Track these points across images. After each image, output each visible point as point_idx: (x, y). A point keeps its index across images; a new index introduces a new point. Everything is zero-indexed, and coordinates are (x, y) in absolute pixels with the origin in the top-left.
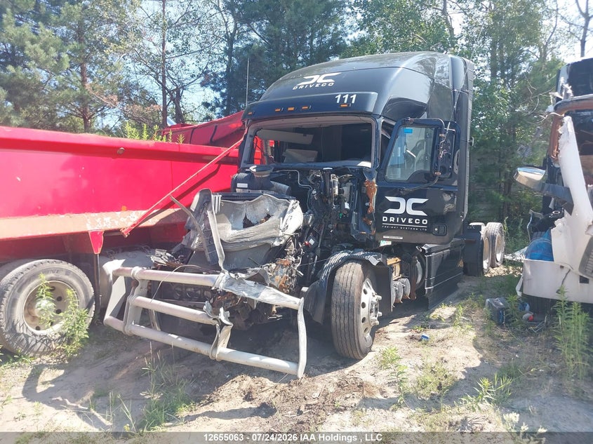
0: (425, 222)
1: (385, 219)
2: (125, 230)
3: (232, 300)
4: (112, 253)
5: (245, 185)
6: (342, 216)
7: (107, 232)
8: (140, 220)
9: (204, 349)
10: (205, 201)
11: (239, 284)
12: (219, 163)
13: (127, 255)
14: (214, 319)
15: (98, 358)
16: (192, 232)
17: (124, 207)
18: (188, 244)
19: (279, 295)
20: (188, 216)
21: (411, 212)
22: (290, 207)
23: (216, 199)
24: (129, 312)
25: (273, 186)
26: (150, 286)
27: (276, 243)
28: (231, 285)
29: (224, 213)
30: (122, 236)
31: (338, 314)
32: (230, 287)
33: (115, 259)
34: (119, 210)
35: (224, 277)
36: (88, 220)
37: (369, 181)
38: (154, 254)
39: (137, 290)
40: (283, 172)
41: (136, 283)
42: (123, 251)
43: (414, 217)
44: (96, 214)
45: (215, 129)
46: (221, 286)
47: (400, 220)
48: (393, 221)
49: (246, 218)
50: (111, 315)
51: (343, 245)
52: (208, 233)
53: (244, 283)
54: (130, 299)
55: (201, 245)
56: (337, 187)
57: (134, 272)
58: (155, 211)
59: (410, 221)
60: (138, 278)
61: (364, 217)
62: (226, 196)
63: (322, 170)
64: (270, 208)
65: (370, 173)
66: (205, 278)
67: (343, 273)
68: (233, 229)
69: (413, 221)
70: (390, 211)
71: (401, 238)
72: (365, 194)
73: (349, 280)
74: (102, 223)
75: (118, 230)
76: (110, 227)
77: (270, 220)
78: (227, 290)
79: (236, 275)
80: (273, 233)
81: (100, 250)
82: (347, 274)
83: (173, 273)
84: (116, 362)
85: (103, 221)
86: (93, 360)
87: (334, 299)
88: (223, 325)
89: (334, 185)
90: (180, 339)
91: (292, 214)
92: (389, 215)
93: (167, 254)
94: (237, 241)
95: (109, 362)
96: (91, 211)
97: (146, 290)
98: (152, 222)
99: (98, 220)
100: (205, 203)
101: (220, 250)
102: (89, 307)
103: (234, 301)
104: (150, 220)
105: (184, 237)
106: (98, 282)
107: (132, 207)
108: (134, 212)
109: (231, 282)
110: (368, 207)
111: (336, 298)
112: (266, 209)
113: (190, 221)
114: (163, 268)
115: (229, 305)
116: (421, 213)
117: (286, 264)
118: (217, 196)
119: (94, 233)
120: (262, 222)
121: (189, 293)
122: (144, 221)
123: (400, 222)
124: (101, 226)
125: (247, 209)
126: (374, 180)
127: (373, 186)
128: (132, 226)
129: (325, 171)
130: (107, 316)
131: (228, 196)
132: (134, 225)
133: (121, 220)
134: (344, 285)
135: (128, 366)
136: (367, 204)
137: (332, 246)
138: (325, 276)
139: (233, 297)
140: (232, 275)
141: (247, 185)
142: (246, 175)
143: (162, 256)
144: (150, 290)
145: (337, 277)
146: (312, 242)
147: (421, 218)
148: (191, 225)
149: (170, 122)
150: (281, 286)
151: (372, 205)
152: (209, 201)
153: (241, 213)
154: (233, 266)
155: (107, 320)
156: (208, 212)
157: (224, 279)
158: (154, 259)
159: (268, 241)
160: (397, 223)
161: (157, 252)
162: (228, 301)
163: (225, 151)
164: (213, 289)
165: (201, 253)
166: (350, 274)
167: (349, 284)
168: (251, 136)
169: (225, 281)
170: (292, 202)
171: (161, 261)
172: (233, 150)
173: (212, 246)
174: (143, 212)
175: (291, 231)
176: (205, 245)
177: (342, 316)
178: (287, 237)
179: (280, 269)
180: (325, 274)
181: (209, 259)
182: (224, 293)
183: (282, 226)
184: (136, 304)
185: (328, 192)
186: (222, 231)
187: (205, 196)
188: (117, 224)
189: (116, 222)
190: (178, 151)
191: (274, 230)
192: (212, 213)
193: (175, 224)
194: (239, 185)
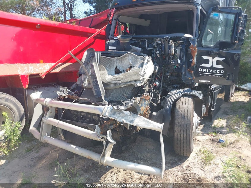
0: (222, 72)
1: (200, 70)
2: (43, 74)
3: (114, 123)
4: (35, 88)
5: (114, 48)
6: (176, 68)
7: (31, 76)
8: (51, 68)
9: (95, 157)
10: (91, 56)
11: (119, 114)
12: (95, 38)
13: (45, 89)
14: (102, 138)
15: (27, 151)
16: (83, 76)
17: (42, 61)
18: (80, 84)
19: (147, 122)
20: (80, 65)
21: (215, 66)
22: (146, 61)
23: (98, 54)
24: (44, 128)
25: (131, 48)
26: (57, 111)
27: (139, 84)
28: (114, 114)
29: (103, 64)
30: (41, 78)
31: (179, 131)
32: (113, 116)
33: (37, 91)
34: (38, 62)
35: (109, 108)
36: (19, 68)
37: (193, 46)
38: (59, 90)
39: (48, 114)
40: (137, 40)
41: (48, 109)
42: (43, 87)
43: (217, 69)
44: (24, 64)
45: (92, 21)
46: (107, 115)
47: (209, 71)
48: (205, 71)
49: (116, 68)
50: (34, 126)
51: (174, 85)
52: (94, 77)
53: (123, 113)
54: (43, 119)
55: (89, 84)
56: (173, 49)
57: (46, 101)
58: (60, 64)
59: (214, 71)
60: (48, 105)
61: (189, 68)
62: (103, 54)
63: (164, 38)
64: (132, 62)
65: (193, 41)
66: (95, 108)
67: (181, 104)
68: (109, 74)
69: (216, 71)
70: (204, 65)
71: (209, 82)
72: (190, 54)
73: (186, 109)
74: (28, 70)
75: (38, 75)
76: (33, 72)
77: (133, 69)
78: (111, 118)
79: (117, 107)
80: (135, 77)
81: (27, 86)
82: (184, 105)
83: (72, 103)
84: (38, 154)
85: (28, 69)
86: (24, 153)
87: (176, 121)
88: (108, 142)
89: (172, 47)
90: (77, 149)
91: (147, 65)
92: (203, 68)
93: (68, 90)
94: (113, 83)
95: (34, 154)
96: (20, 62)
97: (55, 113)
98: (57, 70)
99: (26, 68)
100: (91, 57)
101: (102, 88)
102: (21, 120)
103: (115, 125)
104: (57, 69)
105: (78, 79)
106: (27, 105)
107: (46, 61)
108: (48, 64)
109: (114, 112)
110: (192, 62)
111: (177, 121)
112: (129, 62)
113: (81, 69)
114: (65, 100)
115: (112, 127)
116: (221, 67)
117: (147, 98)
118: (98, 53)
119: (23, 76)
120: (127, 71)
121: (83, 116)
122: (54, 69)
123: (209, 72)
124: (27, 72)
125: (117, 62)
126: (196, 45)
127: (195, 49)
128: (46, 72)
129: (166, 38)
130: (32, 128)
131: (105, 54)
132: (48, 71)
133: (40, 68)
134: (183, 112)
135: (45, 158)
136: (191, 60)
137: (168, 86)
138: (169, 106)
139: (114, 122)
140: (115, 107)
141: (115, 47)
142: (114, 41)
143: (64, 91)
144: (57, 113)
145: (177, 107)
146: (157, 84)
147: (220, 69)
148: (82, 71)
149: (68, 18)
150: (145, 113)
151: (194, 61)
152: (93, 56)
153: (113, 65)
154: (111, 99)
155: (31, 130)
156: (94, 63)
157: (109, 109)
158: (59, 93)
159: (133, 83)
160: (207, 73)
161: (61, 88)
162: (111, 125)
163: (98, 31)
164: (101, 116)
165: (89, 89)
166: (187, 105)
167: (186, 112)
168: (115, 20)
169: (109, 111)
170: (147, 57)
171: (64, 95)
172: (102, 30)
173: (96, 85)
174: (53, 64)
175: (147, 77)
176: (92, 85)
177: (182, 132)
178: (145, 80)
179: (144, 102)
180: (169, 104)
181: (95, 94)
182: (109, 119)
183: (142, 73)
184: (48, 123)
185: (167, 52)
186: (103, 76)
187: (91, 53)
188: (37, 71)
189: (37, 70)
190: (73, 29)
191: (137, 76)
192: (96, 64)
193: (71, 72)
194: (110, 48)
